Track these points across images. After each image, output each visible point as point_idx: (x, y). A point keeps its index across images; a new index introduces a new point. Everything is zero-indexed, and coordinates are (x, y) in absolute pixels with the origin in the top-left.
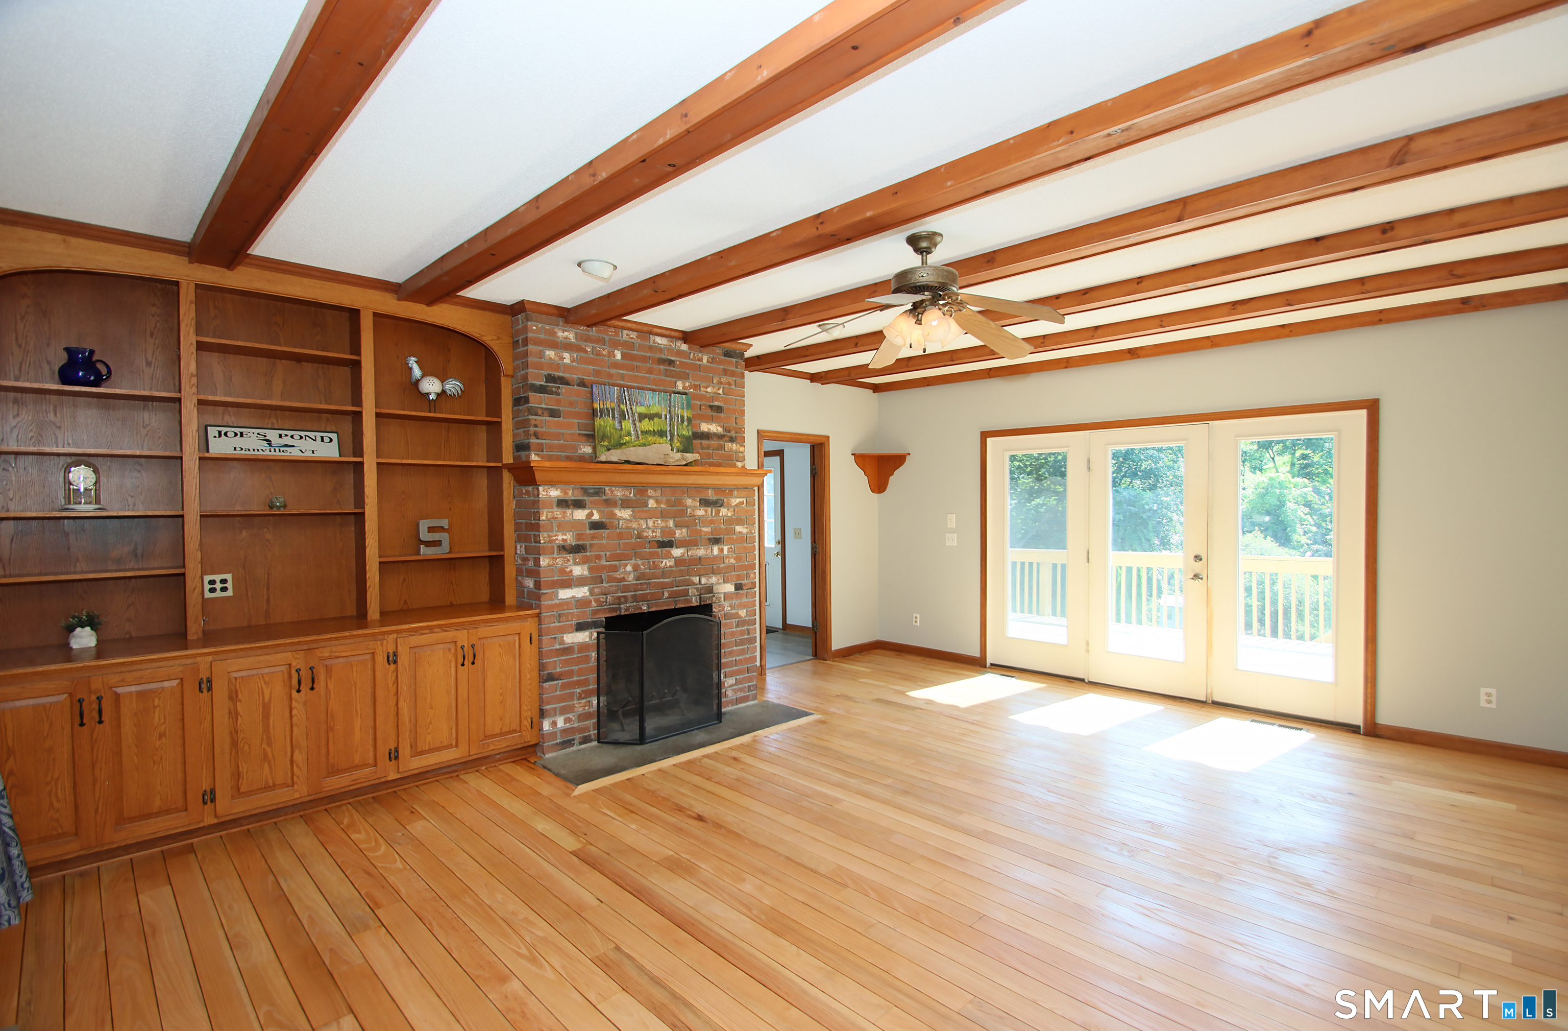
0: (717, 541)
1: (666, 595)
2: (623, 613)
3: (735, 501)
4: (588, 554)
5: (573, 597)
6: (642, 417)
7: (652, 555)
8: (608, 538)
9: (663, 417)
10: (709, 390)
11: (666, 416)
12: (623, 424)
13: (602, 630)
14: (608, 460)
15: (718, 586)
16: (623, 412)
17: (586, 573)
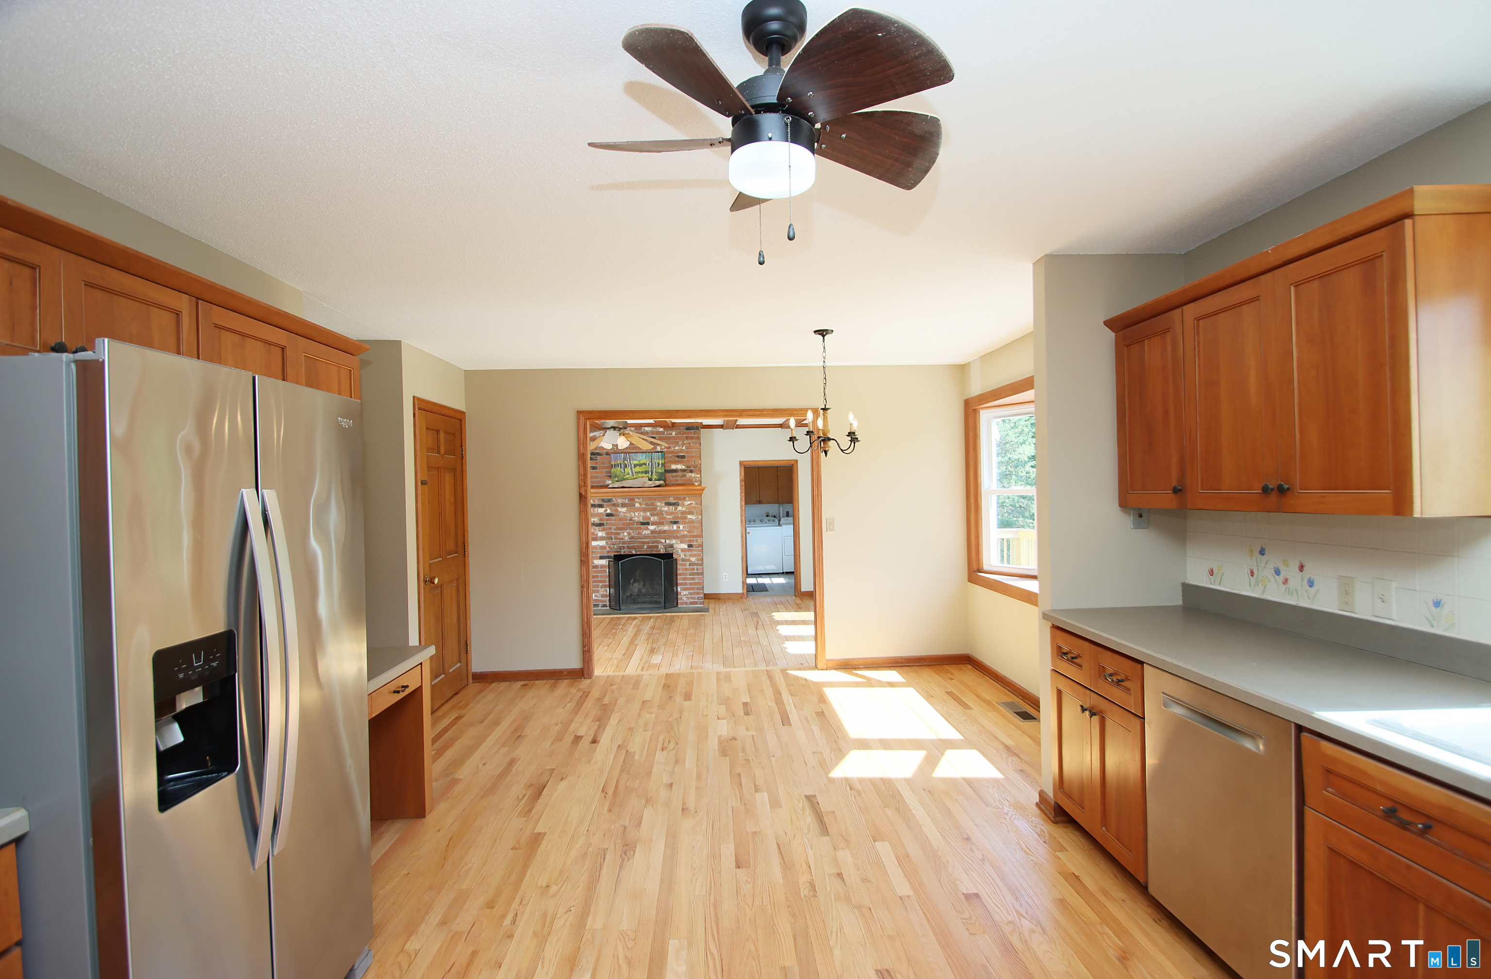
0: (676, 523)
1: (645, 547)
2: (622, 553)
3: (687, 503)
4: (605, 527)
5: (598, 545)
6: (635, 466)
7: (637, 528)
8: (615, 520)
9: (647, 464)
10: (676, 448)
11: (649, 464)
12: (626, 470)
13: (612, 560)
14: (613, 487)
15: (677, 545)
16: (626, 464)
17: (604, 535)
